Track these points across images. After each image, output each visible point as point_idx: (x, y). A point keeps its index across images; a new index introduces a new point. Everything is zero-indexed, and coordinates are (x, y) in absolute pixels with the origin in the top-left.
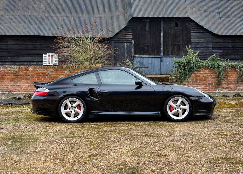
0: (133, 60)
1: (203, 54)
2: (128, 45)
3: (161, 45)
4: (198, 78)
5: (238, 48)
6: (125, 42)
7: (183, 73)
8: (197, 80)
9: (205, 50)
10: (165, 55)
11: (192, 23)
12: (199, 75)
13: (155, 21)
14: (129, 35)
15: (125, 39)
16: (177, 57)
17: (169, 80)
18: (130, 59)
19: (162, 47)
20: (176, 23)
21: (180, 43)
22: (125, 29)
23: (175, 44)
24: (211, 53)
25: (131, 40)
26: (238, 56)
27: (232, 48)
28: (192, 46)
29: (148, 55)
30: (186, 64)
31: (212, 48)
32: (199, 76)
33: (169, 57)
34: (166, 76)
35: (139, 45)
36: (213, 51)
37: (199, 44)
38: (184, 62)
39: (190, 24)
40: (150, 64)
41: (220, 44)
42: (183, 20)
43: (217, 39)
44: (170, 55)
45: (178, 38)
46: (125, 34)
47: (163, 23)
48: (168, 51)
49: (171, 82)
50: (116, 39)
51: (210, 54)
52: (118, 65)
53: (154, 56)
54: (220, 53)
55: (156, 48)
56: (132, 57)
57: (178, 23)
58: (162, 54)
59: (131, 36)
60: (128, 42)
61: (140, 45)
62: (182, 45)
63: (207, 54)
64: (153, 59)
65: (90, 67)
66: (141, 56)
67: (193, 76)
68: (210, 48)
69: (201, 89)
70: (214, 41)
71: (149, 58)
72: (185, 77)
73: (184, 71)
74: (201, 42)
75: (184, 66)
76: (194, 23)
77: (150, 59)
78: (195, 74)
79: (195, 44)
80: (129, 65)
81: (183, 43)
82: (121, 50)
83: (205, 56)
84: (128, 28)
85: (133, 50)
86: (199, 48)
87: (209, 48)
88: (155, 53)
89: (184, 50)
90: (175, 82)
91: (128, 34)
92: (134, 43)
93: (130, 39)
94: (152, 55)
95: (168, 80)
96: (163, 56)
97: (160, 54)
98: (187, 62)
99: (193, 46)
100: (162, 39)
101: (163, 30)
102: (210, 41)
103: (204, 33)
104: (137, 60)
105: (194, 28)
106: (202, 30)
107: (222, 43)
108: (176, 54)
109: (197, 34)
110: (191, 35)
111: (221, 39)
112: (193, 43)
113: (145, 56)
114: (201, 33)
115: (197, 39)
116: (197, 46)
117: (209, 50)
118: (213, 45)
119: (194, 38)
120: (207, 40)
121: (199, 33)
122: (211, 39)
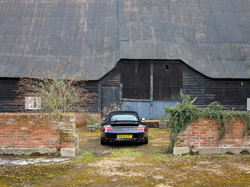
0: (121, 105)
2: (115, 88)
3: (151, 89)
4: (196, 131)
5: (232, 92)
6: (112, 85)
7: (177, 125)
8: (194, 133)
9: (197, 94)
10: (155, 99)
11: (184, 65)
12: (196, 126)
13: (144, 63)
14: (117, 78)
15: (113, 81)
16: (168, 102)
17: (160, 126)
18: (118, 103)
19: (151, 91)
21: (171, 86)
22: (113, 71)
23: (166, 88)
24: (203, 97)
25: (119, 83)
26: (232, 100)
27: (225, 92)
28: (183, 90)
29: (137, 99)
30: (181, 113)
31: (205, 91)
32: (197, 128)
33: (160, 101)
34: (156, 121)
35: (127, 88)
36: (205, 95)
37: (191, 87)
38: (178, 110)
39: (182, 67)
40: (139, 109)
41: (213, 87)
42: (174, 62)
43: (209, 82)
44: (160, 99)
45: (169, 81)
46: (112, 76)
47: (153, 66)
48: (158, 95)
49: (162, 128)
50: (103, 82)
51: (203, 98)
52: (105, 109)
53: (143, 100)
54: (213, 97)
55: (145, 91)
56: (120, 101)
57: (169, 66)
58: (152, 98)
59: (119, 78)
60: (116, 85)
61: (129, 88)
63: (200, 98)
64: (142, 102)
65: (60, 116)
66: (129, 100)
67: (189, 128)
68: (202, 92)
69: (199, 144)
70: (207, 85)
71: (138, 102)
72: (180, 129)
73: (178, 122)
74: (193, 85)
75: (179, 116)
76: (186, 66)
77: (140, 103)
78: (192, 125)
79: (187, 87)
80: (116, 110)
81: (174, 87)
82: (108, 94)
84: (115, 71)
85: (121, 93)
86: (191, 92)
87: (201, 92)
88: (145, 97)
89: (175, 93)
90: (165, 128)
91: (116, 76)
92: (122, 86)
93: (118, 81)
95: (158, 125)
96: (153, 100)
97: (150, 98)
98: (183, 110)
99: (185, 89)
100: (152, 82)
101: (153, 72)
102: (202, 84)
103: (196, 76)
104: (125, 104)
105: (185, 71)
106: (194, 72)
107: (215, 87)
108: (167, 98)
109: (189, 77)
110: (182, 78)
111: (213, 82)
112: (184, 87)
113: (134, 100)
114: (193, 76)
115: (189, 83)
116: (188, 90)
117: (202, 94)
118: (206, 89)
119: (186, 81)
120: (200, 84)
121: (191, 76)
122: (203, 82)
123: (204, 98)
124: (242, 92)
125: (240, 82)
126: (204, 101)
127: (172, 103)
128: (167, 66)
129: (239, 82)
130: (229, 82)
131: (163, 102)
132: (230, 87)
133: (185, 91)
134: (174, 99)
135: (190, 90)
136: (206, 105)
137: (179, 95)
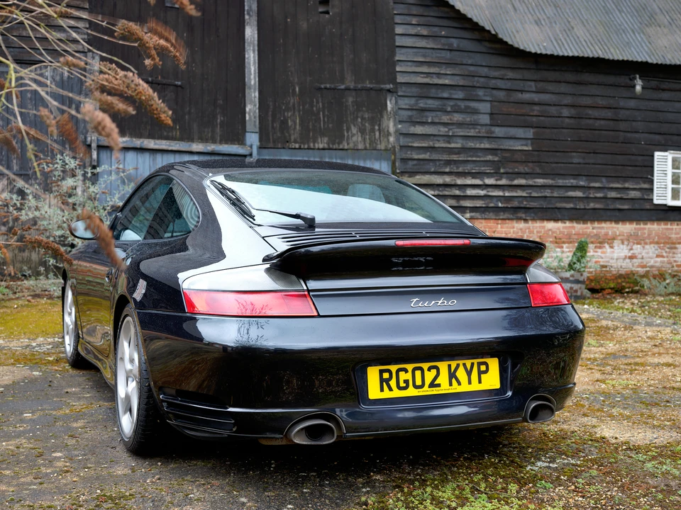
0: (93, 167)
1: (453, 145)
2: (61, 76)
3: (247, 91)
5: (598, 123)
9: (460, 125)
14: (70, 22)
19: (252, 102)
21: (342, 80)
23: (320, 89)
24: (485, 141)
25: (79, 48)
27: (572, 121)
28: (399, 102)
29: (181, 139)
31: (491, 114)
36: (493, 132)
37: (433, 92)
41: (527, 96)
43: (510, 74)
44: (295, 142)
45: (335, 59)
48: (284, 122)
51: (482, 146)
53: (211, 147)
54: (524, 142)
55: (221, 102)
56: (89, 146)
58: (253, 139)
59: (81, 24)
62: (354, 93)
63: (471, 144)
66: (138, 142)
68: (481, 116)
70: (500, 84)
74: (440, 82)
79: (415, 90)
80: (70, 196)
81: (359, 86)
83: (458, 153)
86: (433, 114)
87: (475, 117)
88: (218, 130)
89: (363, 119)
93: (74, 42)
94: (203, 139)
96: (260, 148)
97: (244, 136)
99: (407, 101)
100: (251, 57)
101: (255, 7)
102: (482, 80)
103: (455, 43)
105: (406, 12)
106: (446, 23)
107: (533, 95)
108: (326, 140)
109: (423, 43)
110: (393, 48)
111: (527, 75)
112: (404, 89)
113: (164, 147)
114: (443, 40)
115: (425, 69)
116: (422, 105)
117: (479, 127)
118: (495, 103)
119: (409, 64)
120: (471, 78)
121: (431, 39)
122: (485, 71)
123: (487, 146)
124: (634, 123)
125: (628, 81)
126: (489, 158)
129: (623, 80)
130: (587, 77)
132: (588, 98)
133: (407, 107)
134: (361, 146)
135: (428, 106)
136: (497, 180)
137: (379, 125)
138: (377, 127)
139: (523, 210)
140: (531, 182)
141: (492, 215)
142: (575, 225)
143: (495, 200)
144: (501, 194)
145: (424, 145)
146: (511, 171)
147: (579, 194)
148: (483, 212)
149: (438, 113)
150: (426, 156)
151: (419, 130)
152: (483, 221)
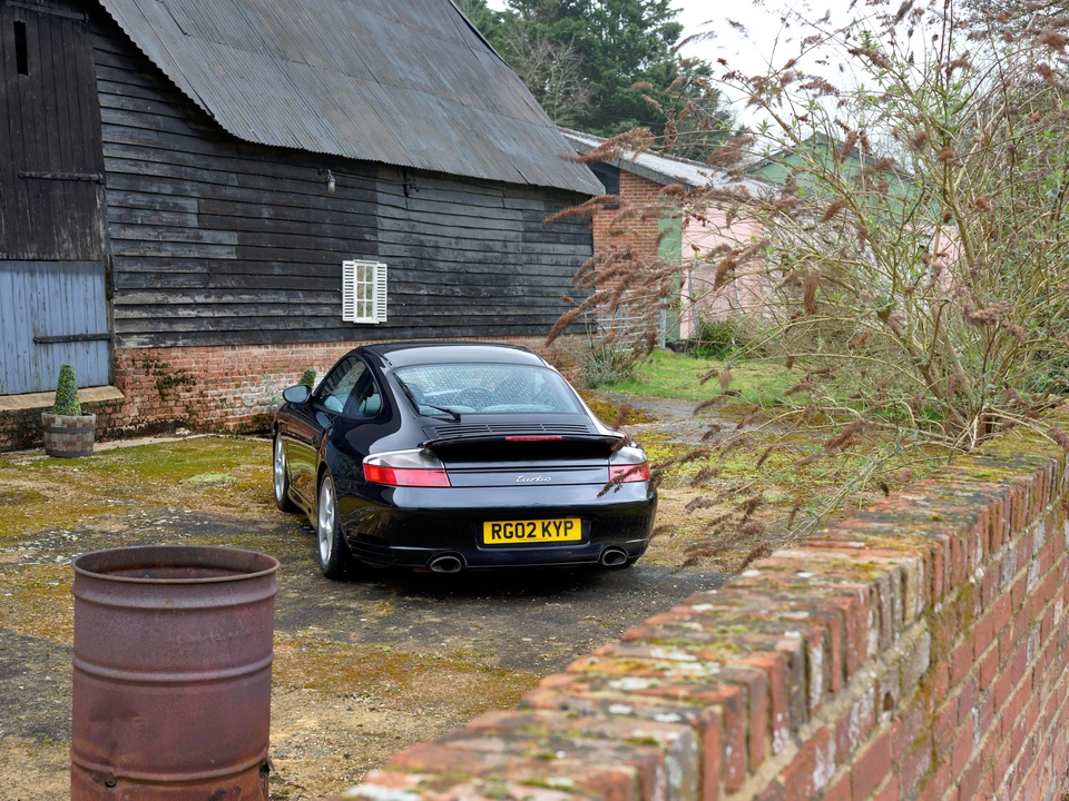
1: (163, 254)
5: (294, 226)
9: (170, 227)
11: (99, 42)
16: (41, 272)
20: (15, 23)
21: (48, 167)
23: (25, 178)
24: (194, 248)
26: (295, 269)
27: (271, 223)
28: (109, 197)
31: (199, 214)
36: (200, 238)
37: (142, 185)
39: (91, 48)
41: (229, 192)
43: (215, 164)
45: (38, 137)
51: (191, 254)
54: (229, 249)
57: (28, 29)
62: (60, 184)
63: (180, 252)
68: (189, 216)
70: (206, 175)
74: (149, 172)
76: (106, 47)
79: (124, 182)
81: (67, 175)
83: (169, 264)
86: (142, 213)
87: (184, 217)
89: (72, 219)
99: (115, 195)
102: (189, 170)
103: (162, 121)
105: (108, 77)
106: (150, 95)
107: (236, 191)
108: (35, 247)
109: (129, 120)
110: (99, 124)
111: (230, 165)
112: (112, 179)
114: (150, 118)
115: (133, 155)
116: (131, 201)
117: (187, 230)
118: (202, 201)
119: (116, 147)
120: (177, 168)
121: (137, 115)
122: (191, 159)
123: (196, 255)
124: (323, 226)
125: (317, 175)
126: (199, 269)
127: (62, 275)
128: (20, 29)
129: (312, 174)
130: (283, 170)
131: (15, 275)
132: (284, 196)
133: (116, 204)
134: (73, 256)
135: (136, 203)
136: (206, 297)
137: (90, 228)
138: (88, 231)
139: (230, 334)
140: (237, 300)
141: (202, 341)
142: (276, 349)
143: (205, 322)
144: (211, 315)
145: (135, 254)
146: (219, 286)
147: (279, 312)
148: (195, 338)
149: (147, 212)
150: (137, 268)
151: (130, 234)
152: (194, 349)
